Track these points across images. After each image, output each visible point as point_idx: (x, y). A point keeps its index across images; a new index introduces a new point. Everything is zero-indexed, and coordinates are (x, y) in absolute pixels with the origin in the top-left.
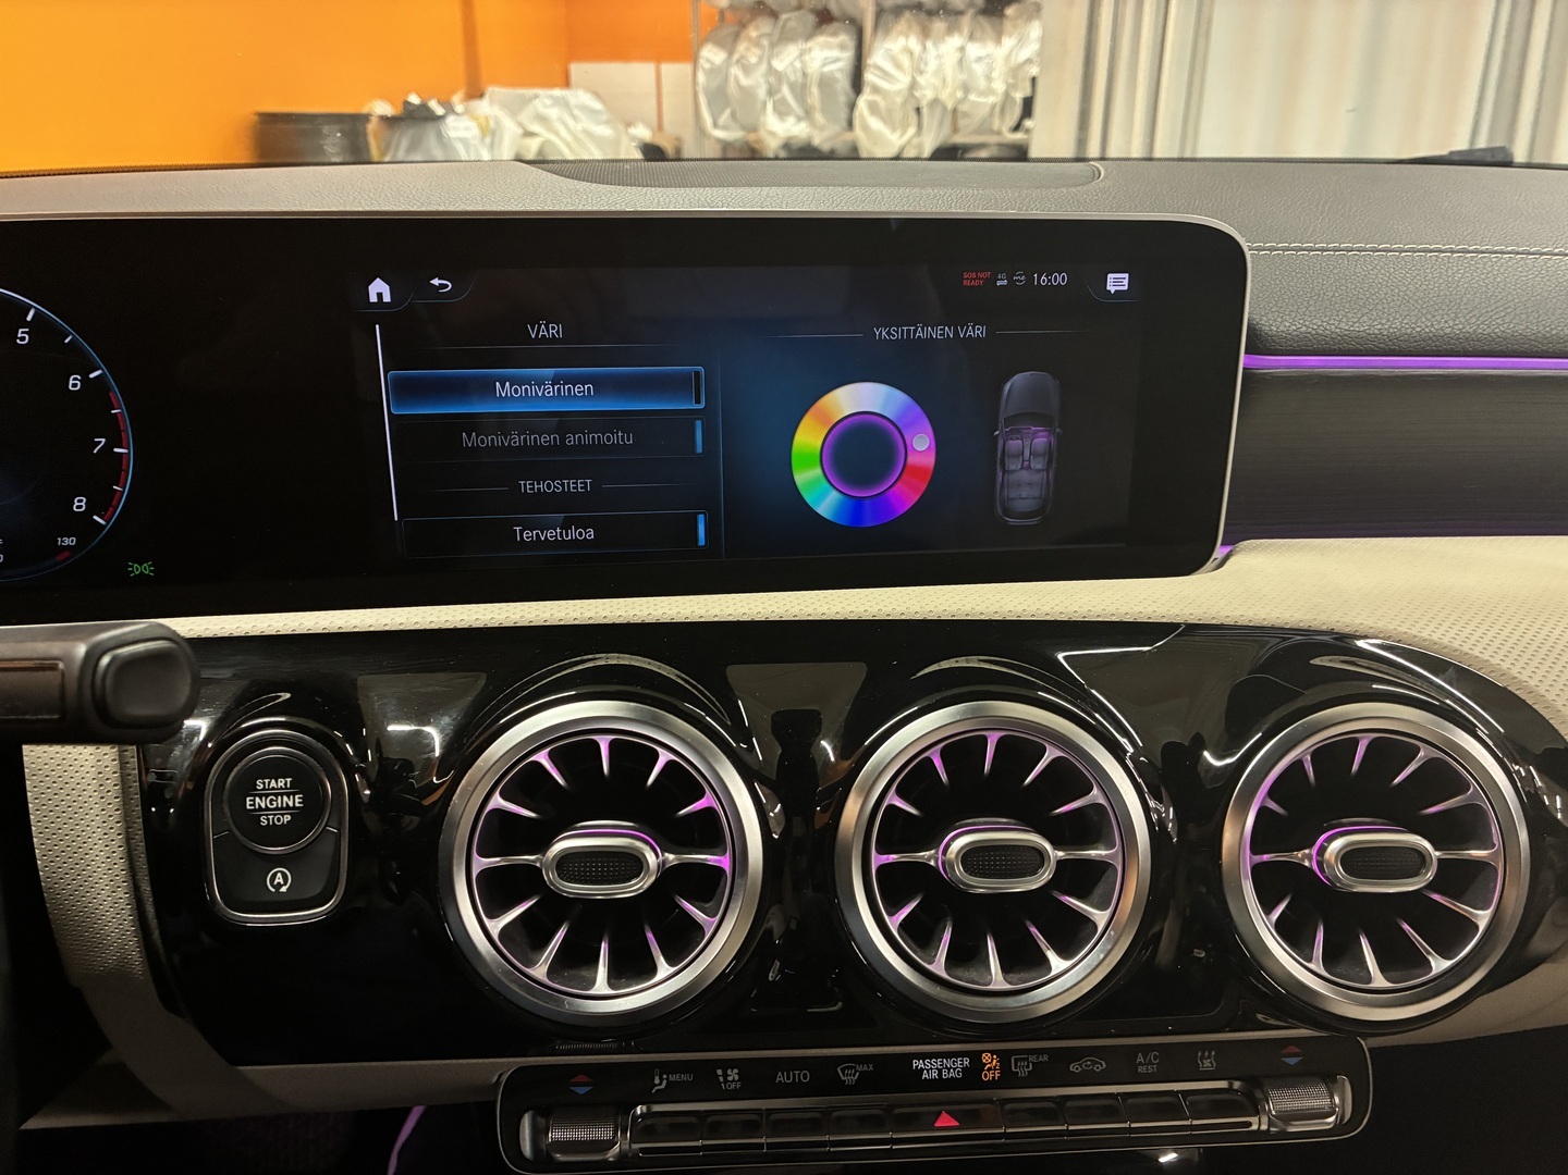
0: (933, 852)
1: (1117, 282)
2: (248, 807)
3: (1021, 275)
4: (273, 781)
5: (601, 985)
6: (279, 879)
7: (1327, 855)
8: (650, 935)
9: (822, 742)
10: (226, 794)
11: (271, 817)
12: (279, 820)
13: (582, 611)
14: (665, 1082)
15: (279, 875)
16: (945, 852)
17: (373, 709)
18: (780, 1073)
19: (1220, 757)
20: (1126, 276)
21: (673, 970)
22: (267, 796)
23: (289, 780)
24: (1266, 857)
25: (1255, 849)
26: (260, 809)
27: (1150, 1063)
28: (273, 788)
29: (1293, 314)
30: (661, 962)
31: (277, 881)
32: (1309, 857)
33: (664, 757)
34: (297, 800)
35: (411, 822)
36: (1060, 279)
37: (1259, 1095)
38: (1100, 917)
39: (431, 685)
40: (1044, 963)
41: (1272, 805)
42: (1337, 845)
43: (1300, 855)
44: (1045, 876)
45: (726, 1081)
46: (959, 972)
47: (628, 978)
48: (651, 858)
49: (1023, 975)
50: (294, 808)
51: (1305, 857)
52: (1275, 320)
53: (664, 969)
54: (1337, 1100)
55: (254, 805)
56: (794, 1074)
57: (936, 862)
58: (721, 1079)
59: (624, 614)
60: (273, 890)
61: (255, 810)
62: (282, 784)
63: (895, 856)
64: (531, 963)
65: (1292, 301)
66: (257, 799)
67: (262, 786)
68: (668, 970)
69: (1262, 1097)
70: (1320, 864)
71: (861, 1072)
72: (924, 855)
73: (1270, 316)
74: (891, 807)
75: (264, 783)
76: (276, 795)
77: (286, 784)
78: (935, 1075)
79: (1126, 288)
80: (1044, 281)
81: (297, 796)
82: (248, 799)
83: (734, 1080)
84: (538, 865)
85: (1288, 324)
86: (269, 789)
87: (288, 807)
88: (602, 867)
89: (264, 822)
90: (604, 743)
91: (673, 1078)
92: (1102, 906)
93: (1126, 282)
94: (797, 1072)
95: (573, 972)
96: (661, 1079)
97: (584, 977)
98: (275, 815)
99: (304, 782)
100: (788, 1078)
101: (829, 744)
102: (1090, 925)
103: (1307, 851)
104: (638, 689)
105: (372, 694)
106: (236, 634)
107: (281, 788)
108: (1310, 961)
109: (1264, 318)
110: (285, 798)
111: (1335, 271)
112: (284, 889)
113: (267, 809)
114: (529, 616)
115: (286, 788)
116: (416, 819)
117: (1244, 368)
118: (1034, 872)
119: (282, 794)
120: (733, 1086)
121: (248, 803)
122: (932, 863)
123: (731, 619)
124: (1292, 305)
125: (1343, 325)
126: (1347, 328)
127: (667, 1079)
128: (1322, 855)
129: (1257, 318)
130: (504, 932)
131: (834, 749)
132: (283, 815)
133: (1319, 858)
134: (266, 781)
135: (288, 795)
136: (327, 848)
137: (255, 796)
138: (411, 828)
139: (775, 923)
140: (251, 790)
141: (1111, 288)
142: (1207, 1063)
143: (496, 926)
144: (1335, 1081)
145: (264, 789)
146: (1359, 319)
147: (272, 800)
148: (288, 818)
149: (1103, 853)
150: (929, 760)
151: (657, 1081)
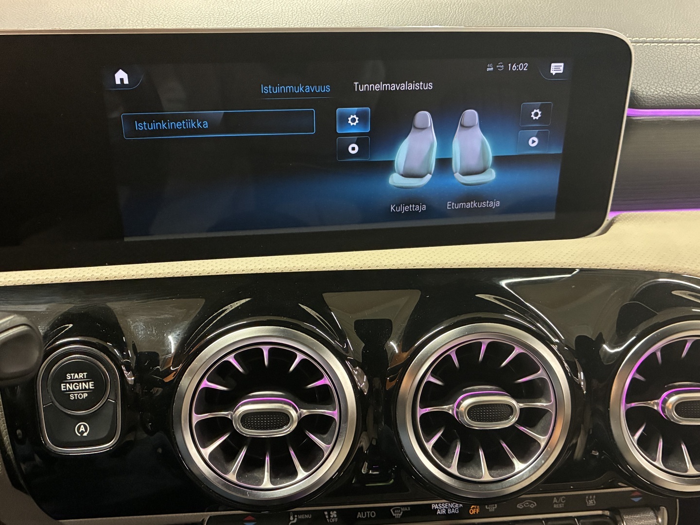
0: (451, 406)
1: (557, 68)
2: (63, 390)
3: (501, 65)
4: (76, 374)
5: (267, 483)
6: (82, 429)
7: (667, 404)
8: (292, 452)
9: (391, 343)
10: (49, 382)
11: (76, 395)
12: (81, 396)
13: (247, 265)
14: (296, 519)
15: (82, 426)
16: (458, 406)
17: (130, 329)
18: (359, 513)
19: (613, 348)
20: (562, 64)
21: (306, 474)
22: (73, 383)
23: (85, 374)
24: (633, 404)
25: (629, 400)
26: (70, 390)
27: (561, 503)
28: (76, 379)
29: (656, 85)
30: (300, 469)
31: (81, 430)
32: (657, 404)
33: (300, 357)
34: (91, 385)
35: (158, 391)
36: (524, 67)
37: (618, 518)
38: (542, 440)
39: (163, 314)
40: (511, 465)
41: (638, 377)
42: (673, 399)
43: (652, 403)
44: (513, 420)
45: (330, 518)
46: (465, 471)
47: (282, 478)
48: (293, 413)
49: (500, 471)
50: (89, 389)
51: (655, 405)
52: (645, 88)
53: (302, 473)
54: (660, 520)
55: (66, 388)
56: (367, 514)
57: (453, 411)
58: (327, 517)
59: (271, 267)
60: (79, 435)
61: (67, 391)
62: (82, 376)
63: (430, 408)
64: (227, 472)
65: (655, 76)
66: (68, 385)
67: (70, 378)
68: (303, 474)
69: (620, 519)
70: (663, 409)
71: (403, 511)
72: (445, 408)
73: (642, 85)
74: (429, 382)
75: (71, 376)
76: (78, 382)
77: (84, 376)
78: (444, 512)
79: (561, 72)
80: (514, 68)
81: (90, 383)
82: (62, 385)
83: (334, 517)
84: (229, 417)
85: (653, 91)
86: (74, 379)
87: (85, 389)
88: (267, 420)
89: (72, 398)
90: (265, 350)
91: (300, 517)
92: (544, 433)
93: (562, 68)
94: (368, 512)
95: (249, 474)
96: (294, 518)
97: (256, 477)
98: (78, 393)
99: (94, 375)
100: (364, 516)
101: (394, 343)
102: (537, 443)
103: (656, 401)
104: (285, 319)
105: (129, 320)
106: (45, 283)
107: (81, 378)
108: (655, 460)
109: (639, 87)
110: (84, 384)
111: (680, 57)
112: (85, 434)
113: (73, 390)
114: (216, 269)
115: (84, 379)
116: (160, 390)
117: (627, 116)
118: (507, 418)
119: (82, 382)
120: (333, 520)
121: (62, 387)
122: (450, 412)
123: (332, 269)
124: (655, 78)
125: (684, 91)
126: (686, 93)
127: (297, 517)
128: (665, 405)
129: (635, 87)
130: (211, 455)
131: (398, 346)
132: (83, 393)
133: (663, 405)
134: (72, 374)
135: (85, 382)
136: (109, 411)
137: (66, 383)
138: (158, 394)
139: (364, 444)
140: (63, 379)
141: (553, 72)
142: (591, 502)
143: (207, 452)
144: (659, 510)
145: (71, 379)
146: (693, 87)
147: (76, 385)
148: (86, 395)
149: (545, 404)
150: (449, 356)
151: (292, 518)
